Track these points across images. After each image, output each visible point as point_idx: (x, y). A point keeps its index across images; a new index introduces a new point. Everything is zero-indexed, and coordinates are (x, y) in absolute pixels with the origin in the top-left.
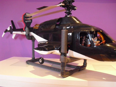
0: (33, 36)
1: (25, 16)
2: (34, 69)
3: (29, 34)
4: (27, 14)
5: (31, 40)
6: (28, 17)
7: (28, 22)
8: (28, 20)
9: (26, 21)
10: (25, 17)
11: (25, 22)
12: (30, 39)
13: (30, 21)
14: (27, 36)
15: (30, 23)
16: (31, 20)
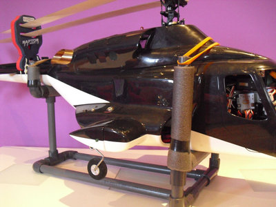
0: (51, 87)
1: (21, 25)
2: (72, 191)
3: (37, 82)
4: (25, 19)
5: (45, 99)
6: (30, 30)
7: (30, 46)
8: (30, 38)
9: (24, 42)
10: (21, 30)
11: (22, 45)
12: (40, 97)
13: (37, 40)
14: (32, 86)
15: (38, 46)
16: (40, 37)
